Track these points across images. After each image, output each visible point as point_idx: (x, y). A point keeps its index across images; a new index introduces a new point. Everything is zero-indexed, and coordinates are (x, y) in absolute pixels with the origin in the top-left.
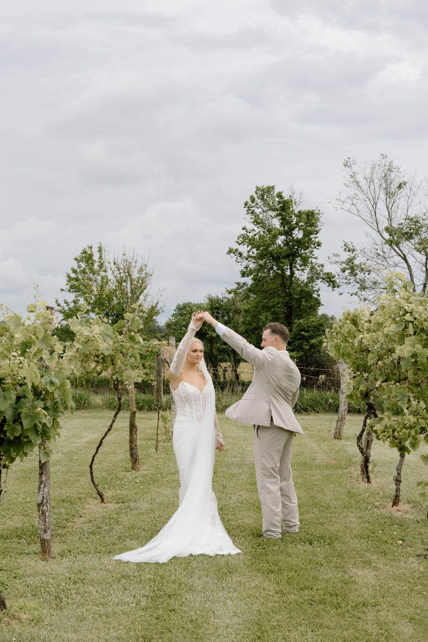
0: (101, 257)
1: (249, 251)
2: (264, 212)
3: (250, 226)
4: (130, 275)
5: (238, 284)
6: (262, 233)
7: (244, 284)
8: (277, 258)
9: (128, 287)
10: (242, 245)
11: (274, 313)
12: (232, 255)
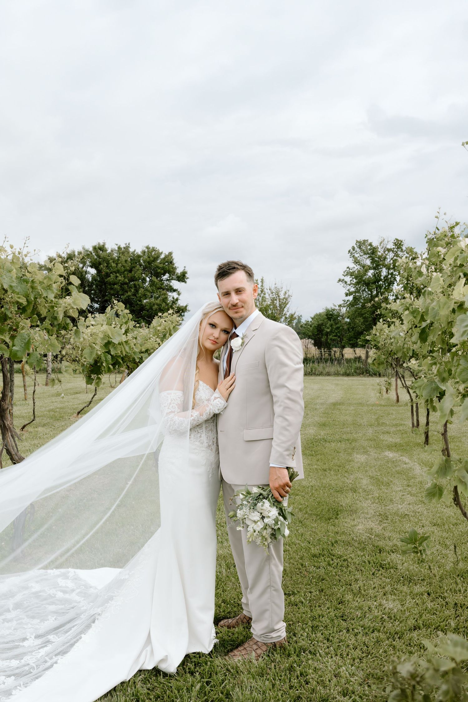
0: (262, 286)
1: (351, 281)
2: (361, 256)
3: (352, 265)
4: (279, 296)
5: (344, 301)
6: (359, 269)
7: (348, 301)
8: (367, 284)
9: (277, 303)
10: (346, 277)
11: (364, 318)
12: (341, 283)
